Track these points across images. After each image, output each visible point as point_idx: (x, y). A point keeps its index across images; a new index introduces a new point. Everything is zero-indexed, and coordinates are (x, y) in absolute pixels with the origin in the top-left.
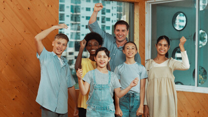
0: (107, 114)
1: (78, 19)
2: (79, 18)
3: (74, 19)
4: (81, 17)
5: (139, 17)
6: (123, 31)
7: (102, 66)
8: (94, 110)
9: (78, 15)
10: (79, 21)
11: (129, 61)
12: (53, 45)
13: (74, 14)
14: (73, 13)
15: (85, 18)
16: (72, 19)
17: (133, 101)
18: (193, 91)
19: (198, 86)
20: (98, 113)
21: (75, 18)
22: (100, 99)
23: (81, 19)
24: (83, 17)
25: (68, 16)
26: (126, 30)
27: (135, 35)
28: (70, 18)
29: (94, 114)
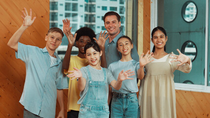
0: (103, 114)
1: (93, 10)
2: (94, 8)
3: (88, 8)
4: (96, 6)
5: (143, 7)
6: (113, 22)
7: (94, 64)
8: (89, 110)
9: (93, 5)
10: (95, 12)
11: (125, 58)
12: (46, 40)
13: (89, 3)
14: (87, 2)
15: (101, 8)
16: (86, 9)
17: (127, 102)
18: (203, 91)
19: (207, 85)
20: (94, 114)
21: (90, 8)
22: (97, 98)
23: (97, 9)
24: (99, 7)
25: (81, 6)
26: (117, 21)
27: (139, 27)
28: (83, 8)
29: (90, 115)
